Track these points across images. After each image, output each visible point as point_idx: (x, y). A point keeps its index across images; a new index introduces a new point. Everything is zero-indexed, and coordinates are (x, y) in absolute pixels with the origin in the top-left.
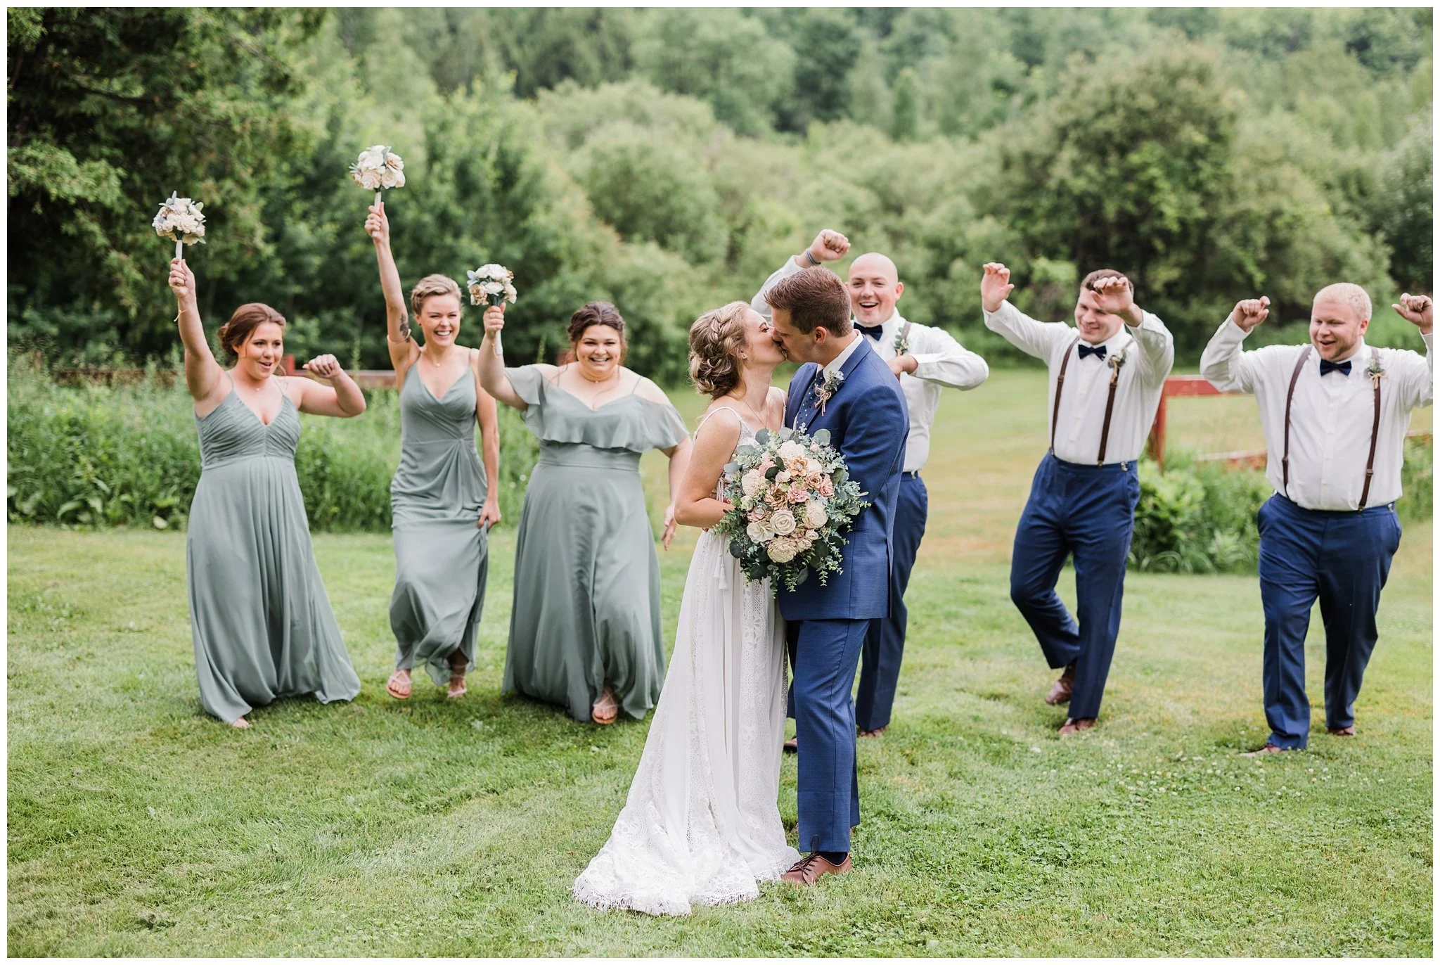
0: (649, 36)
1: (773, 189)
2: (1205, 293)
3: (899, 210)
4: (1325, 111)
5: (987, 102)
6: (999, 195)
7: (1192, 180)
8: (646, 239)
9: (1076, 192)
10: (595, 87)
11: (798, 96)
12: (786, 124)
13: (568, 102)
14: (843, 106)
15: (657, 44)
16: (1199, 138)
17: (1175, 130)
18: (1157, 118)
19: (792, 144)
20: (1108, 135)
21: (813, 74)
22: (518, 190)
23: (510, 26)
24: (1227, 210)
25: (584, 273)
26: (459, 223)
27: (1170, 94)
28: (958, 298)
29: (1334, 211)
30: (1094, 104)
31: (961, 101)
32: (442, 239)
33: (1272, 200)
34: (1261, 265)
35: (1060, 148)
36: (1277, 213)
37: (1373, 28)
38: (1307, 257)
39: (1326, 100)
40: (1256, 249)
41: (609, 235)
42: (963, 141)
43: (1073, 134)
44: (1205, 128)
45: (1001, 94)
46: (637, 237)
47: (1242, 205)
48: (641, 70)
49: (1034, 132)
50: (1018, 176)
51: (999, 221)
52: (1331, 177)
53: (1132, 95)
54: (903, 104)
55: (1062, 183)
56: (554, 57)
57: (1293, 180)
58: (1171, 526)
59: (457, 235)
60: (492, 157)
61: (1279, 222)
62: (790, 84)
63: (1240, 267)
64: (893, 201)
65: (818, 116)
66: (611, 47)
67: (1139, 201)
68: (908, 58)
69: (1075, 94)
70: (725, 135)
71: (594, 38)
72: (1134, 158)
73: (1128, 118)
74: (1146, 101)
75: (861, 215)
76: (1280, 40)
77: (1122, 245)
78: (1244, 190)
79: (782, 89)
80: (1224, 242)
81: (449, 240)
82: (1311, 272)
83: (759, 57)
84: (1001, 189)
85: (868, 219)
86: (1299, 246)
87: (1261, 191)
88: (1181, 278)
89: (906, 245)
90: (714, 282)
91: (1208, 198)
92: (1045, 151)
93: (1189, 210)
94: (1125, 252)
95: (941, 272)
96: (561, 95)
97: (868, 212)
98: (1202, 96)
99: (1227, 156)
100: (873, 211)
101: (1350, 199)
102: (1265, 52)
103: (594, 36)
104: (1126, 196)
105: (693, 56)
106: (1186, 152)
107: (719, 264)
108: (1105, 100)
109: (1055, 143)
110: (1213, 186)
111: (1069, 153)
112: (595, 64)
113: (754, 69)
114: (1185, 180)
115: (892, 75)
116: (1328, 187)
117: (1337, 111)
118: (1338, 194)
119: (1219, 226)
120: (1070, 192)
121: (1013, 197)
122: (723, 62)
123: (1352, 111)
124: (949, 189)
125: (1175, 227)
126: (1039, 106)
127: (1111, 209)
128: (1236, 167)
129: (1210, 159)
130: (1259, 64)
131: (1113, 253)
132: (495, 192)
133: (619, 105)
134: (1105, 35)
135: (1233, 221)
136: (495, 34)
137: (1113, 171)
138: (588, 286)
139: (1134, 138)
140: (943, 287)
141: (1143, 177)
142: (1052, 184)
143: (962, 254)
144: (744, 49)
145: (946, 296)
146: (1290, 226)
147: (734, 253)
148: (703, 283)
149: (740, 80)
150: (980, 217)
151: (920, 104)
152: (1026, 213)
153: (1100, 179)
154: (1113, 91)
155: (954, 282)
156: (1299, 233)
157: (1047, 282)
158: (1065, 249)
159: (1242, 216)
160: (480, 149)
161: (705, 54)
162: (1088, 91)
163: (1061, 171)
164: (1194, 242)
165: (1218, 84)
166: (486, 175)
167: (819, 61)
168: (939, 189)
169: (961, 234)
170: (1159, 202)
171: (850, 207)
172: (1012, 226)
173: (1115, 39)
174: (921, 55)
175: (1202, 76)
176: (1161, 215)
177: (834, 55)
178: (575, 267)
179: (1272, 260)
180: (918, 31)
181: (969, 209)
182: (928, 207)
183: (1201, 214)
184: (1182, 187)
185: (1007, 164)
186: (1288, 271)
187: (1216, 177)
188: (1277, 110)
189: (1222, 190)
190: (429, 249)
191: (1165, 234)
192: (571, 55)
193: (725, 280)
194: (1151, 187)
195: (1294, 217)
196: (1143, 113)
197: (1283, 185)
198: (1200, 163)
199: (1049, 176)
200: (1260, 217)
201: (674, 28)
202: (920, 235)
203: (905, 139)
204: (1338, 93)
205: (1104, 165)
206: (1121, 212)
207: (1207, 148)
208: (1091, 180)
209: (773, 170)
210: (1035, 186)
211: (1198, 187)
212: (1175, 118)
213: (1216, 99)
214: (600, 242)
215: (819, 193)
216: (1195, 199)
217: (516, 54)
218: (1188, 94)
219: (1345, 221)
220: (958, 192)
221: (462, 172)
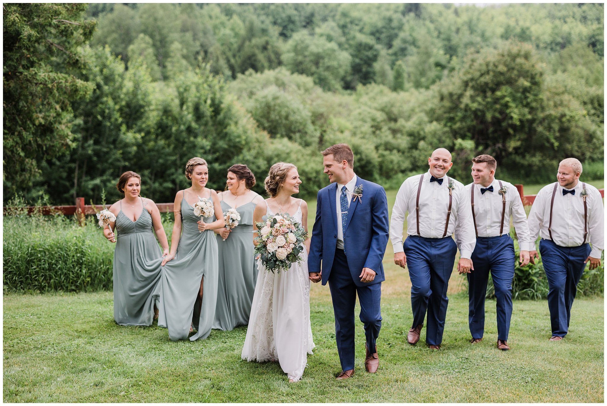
0: (289, 52)
1: (340, 113)
2: (532, 152)
3: (395, 120)
4: (580, 72)
5: (433, 73)
6: (439, 112)
7: (525, 102)
8: (282, 136)
9: (473, 109)
10: (262, 72)
11: (353, 74)
12: (348, 86)
13: (250, 79)
14: (372, 78)
15: (292, 55)
16: (527, 84)
17: (516, 81)
18: (508, 75)
19: (350, 94)
20: (486, 84)
21: (359, 65)
22: (221, 116)
23: (230, 50)
24: (541, 115)
25: (253, 152)
26: (196, 131)
27: (513, 65)
28: (422, 158)
29: (588, 114)
30: (480, 70)
31: (423, 73)
32: (189, 139)
33: (561, 110)
34: (556, 138)
35: (465, 90)
36: (564, 115)
37: (597, 38)
38: (578, 135)
39: (580, 67)
40: (554, 131)
41: (265, 135)
42: (423, 90)
43: (470, 84)
44: (529, 79)
45: (439, 68)
46: (278, 136)
47: (547, 113)
48: (286, 66)
49: (454, 84)
50: (447, 104)
51: (440, 124)
52: (586, 99)
53: (496, 66)
54: (398, 75)
55: (467, 105)
56: (248, 62)
57: (570, 101)
58: (529, 274)
59: (196, 137)
60: (209, 102)
61: (564, 119)
62: (349, 69)
63: (548, 140)
64: (393, 116)
65: (361, 82)
66: (273, 57)
67: (501, 112)
68: (399, 57)
69: (470, 67)
70: (319, 90)
71: (266, 53)
72: (499, 94)
73: (495, 76)
74: (502, 68)
75: (378, 122)
76: (557, 44)
77: (495, 132)
78: (548, 105)
79: (346, 72)
80: (540, 129)
81: (192, 139)
82: (579, 141)
83: (335, 58)
84: (439, 109)
85: (382, 124)
86: (573, 129)
87: (555, 106)
88: (522, 145)
89: (399, 135)
90: (313, 154)
91: (532, 110)
92: (459, 92)
93: (524, 115)
94: (496, 135)
95: (414, 146)
96: (247, 76)
97: (382, 121)
98: (527, 65)
99: (540, 91)
100: (384, 121)
101: (595, 108)
102: (552, 49)
103: (265, 52)
104: (495, 110)
105: (308, 59)
106: (521, 90)
107: (315, 146)
108: (484, 68)
109: (463, 88)
110: (534, 104)
111: (469, 92)
112: (266, 64)
113: (335, 63)
114: (522, 103)
115: (393, 64)
116: (585, 103)
117: (585, 72)
118: (589, 106)
119: (537, 122)
120: (470, 109)
121: (445, 113)
122: (321, 61)
123: (592, 72)
124: (417, 110)
125: (518, 123)
126: (455, 73)
127: (489, 116)
128: (544, 96)
129: (532, 93)
130: (549, 54)
131: (491, 135)
132: (211, 117)
133: (272, 79)
134: (483, 44)
135: (544, 119)
136: (224, 53)
137: (489, 100)
138: (255, 158)
139: (498, 85)
140: (416, 153)
141: (503, 101)
142: (462, 106)
143: (423, 138)
144: (329, 55)
145: (417, 156)
146: (569, 121)
147: (321, 140)
148: (308, 155)
149: (328, 68)
150: (431, 122)
151: (405, 75)
152: (451, 119)
153: (484, 103)
154: (487, 65)
155: (420, 150)
156: (573, 124)
157: (462, 149)
158: (469, 134)
159: (548, 117)
160: (203, 98)
161: (312, 58)
162: (476, 65)
163: (466, 100)
164: (527, 130)
165: (534, 59)
166: (207, 110)
167: (361, 59)
168: (413, 110)
169: (423, 129)
170: (510, 112)
171: (374, 120)
172: (445, 125)
173: (487, 46)
174: (405, 55)
175: (527, 56)
176: (512, 118)
177: (367, 56)
178: (249, 150)
179: (561, 136)
180: (403, 46)
181: (426, 119)
182: (408, 119)
183: (529, 117)
184: (520, 106)
185: (442, 99)
186: (569, 141)
187: (535, 100)
188: (559, 73)
189: (538, 106)
190: (184, 143)
191: (513, 126)
192: (255, 60)
193: (318, 153)
194: (506, 106)
195: (571, 117)
196: (501, 74)
197: (565, 103)
198: (528, 95)
199: (461, 102)
200: (556, 117)
201: (299, 48)
202: (405, 130)
203: (399, 90)
204: (585, 64)
205: (485, 97)
206: (494, 117)
207: (530, 87)
208: (480, 104)
209: (340, 105)
210: (455, 107)
211: (527, 105)
212: (515, 75)
213: (533, 66)
214: (260, 139)
215: (360, 114)
216: (526, 110)
217: (233, 61)
218: (521, 65)
219: (593, 118)
220: (421, 111)
221: (197, 108)
